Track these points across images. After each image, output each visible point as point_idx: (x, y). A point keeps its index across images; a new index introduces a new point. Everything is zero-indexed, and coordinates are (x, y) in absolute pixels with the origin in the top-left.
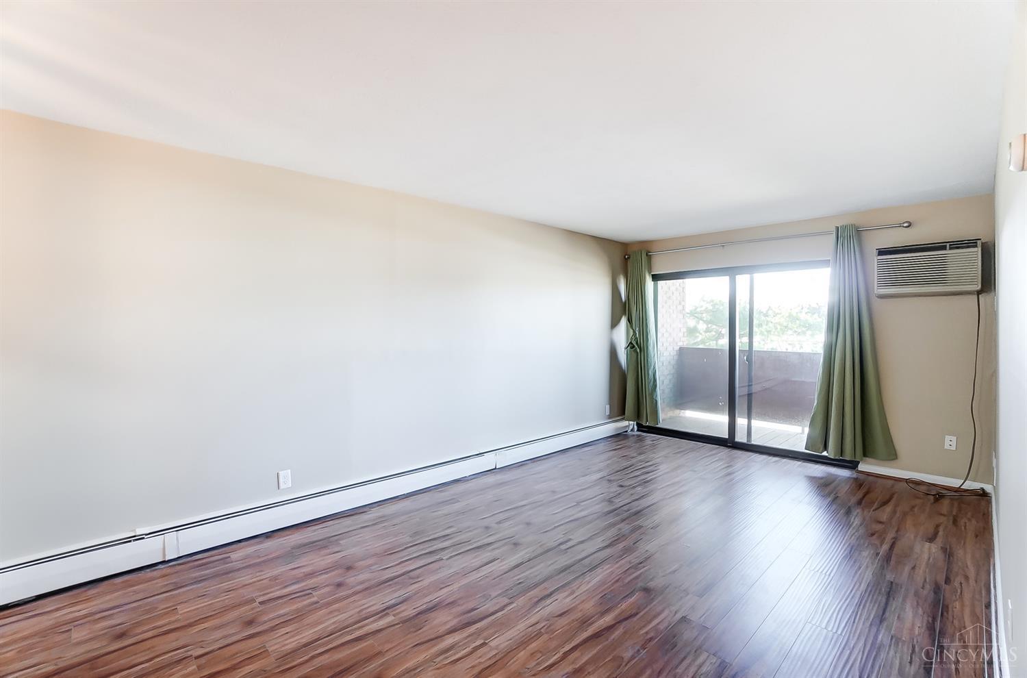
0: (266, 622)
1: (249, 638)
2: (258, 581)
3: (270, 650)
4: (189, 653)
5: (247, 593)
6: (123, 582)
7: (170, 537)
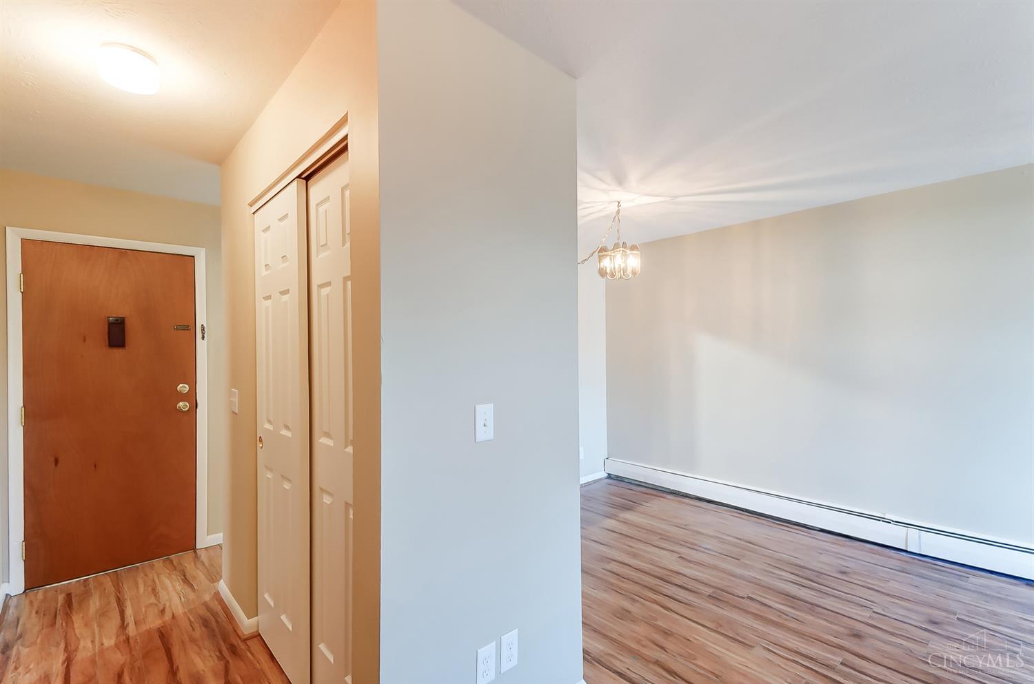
0: (947, 630)
1: (922, 629)
2: (975, 606)
3: (930, 645)
4: (872, 607)
5: (954, 606)
6: (871, 549)
7: (913, 532)
